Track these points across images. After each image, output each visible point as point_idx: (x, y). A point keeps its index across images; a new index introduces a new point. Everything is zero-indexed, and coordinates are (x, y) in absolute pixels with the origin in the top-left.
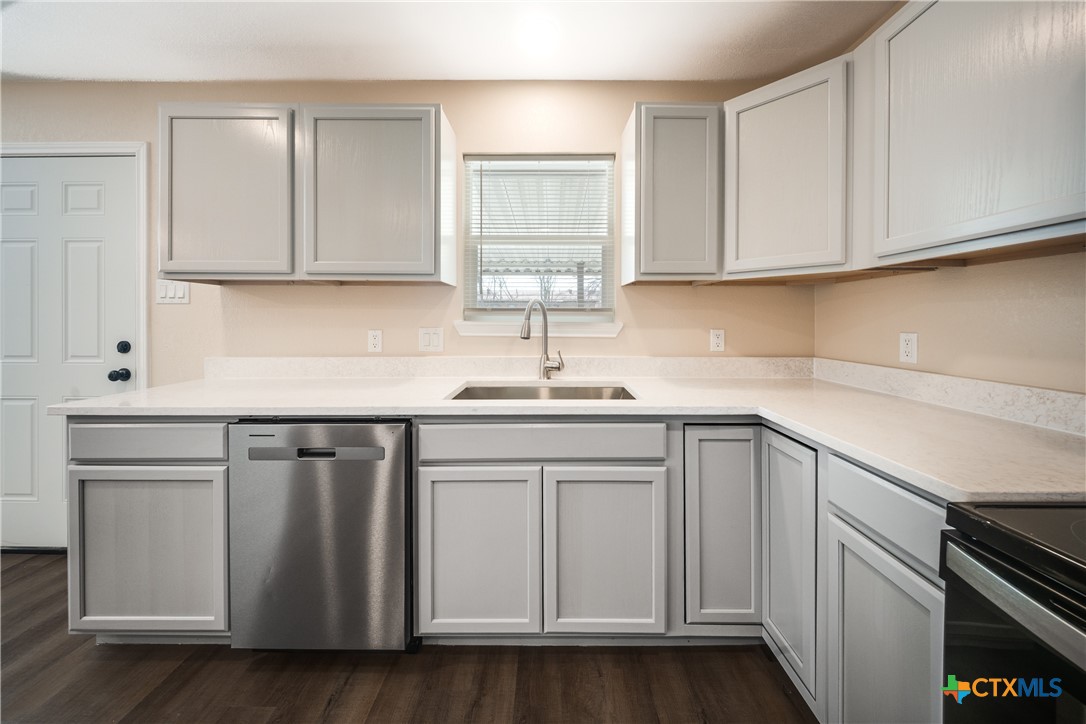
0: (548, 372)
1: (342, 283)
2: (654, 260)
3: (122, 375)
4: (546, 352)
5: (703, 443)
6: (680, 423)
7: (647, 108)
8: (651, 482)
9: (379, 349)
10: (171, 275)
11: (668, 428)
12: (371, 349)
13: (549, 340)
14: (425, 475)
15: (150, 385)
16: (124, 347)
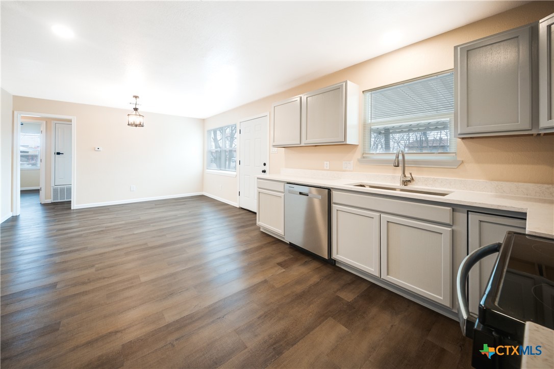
0: (405, 183)
1: (316, 146)
2: (468, 126)
3: (264, 171)
4: (404, 173)
5: (482, 223)
6: (466, 210)
7: (461, 48)
8: (442, 234)
9: (328, 168)
10: (274, 146)
11: (453, 210)
12: (325, 168)
13: (406, 168)
14: (335, 207)
15: (269, 174)
16: (265, 164)
